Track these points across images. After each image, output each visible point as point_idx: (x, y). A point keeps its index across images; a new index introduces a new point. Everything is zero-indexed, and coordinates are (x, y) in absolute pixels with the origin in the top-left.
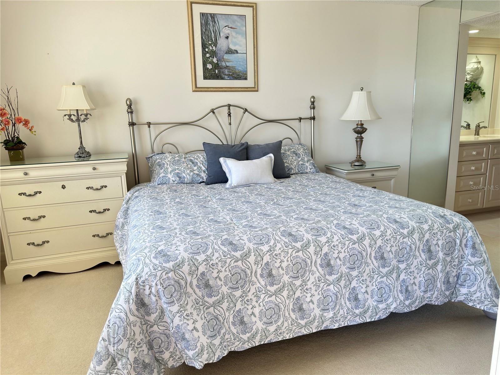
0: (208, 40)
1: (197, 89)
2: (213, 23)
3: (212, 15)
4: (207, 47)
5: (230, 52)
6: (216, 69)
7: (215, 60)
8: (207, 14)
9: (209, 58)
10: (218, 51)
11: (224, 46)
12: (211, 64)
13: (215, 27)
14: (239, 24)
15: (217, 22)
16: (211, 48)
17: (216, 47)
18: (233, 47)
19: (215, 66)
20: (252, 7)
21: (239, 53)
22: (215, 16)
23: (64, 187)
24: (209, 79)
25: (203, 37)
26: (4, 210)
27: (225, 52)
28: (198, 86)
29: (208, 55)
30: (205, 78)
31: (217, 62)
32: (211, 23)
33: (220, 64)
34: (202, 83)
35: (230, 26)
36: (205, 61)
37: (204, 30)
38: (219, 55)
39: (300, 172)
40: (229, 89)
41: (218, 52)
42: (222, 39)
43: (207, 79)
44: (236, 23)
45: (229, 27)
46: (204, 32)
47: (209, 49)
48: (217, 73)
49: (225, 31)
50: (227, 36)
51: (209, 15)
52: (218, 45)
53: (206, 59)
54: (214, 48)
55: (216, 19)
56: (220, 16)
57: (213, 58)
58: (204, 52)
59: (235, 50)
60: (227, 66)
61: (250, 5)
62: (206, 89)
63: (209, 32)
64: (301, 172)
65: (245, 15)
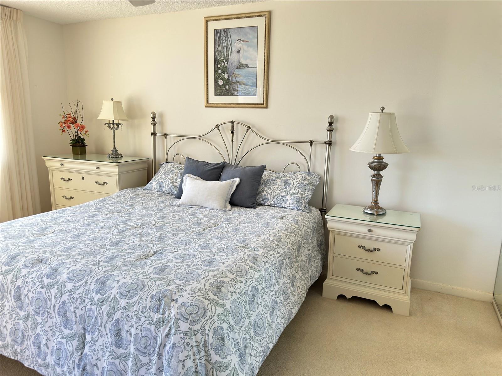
0: (221, 55)
1: (208, 105)
2: (226, 38)
3: (226, 30)
4: (220, 63)
5: (241, 66)
6: (226, 85)
7: (226, 76)
8: (221, 30)
9: (220, 74)
10: (229, 66)
11: (235, 61)
12: (222, 80)
13: (227, 42)
14: (251, 37)
15: (229, 37)
16: (223, 64)
17: (228, 63)
18: (244, 62)
19: (226, 82)
20: (265, 15)
21: (250, 67)
22: (228, 31)
23: (83, 178)
24: (220, 95)
25: (216, 54)
26: (55, 188)
27: (236, 67)
28: (209, 102)
29: (220, 71)
30: (216, 94)
31: (228, 78)
32: (224, 38)
33: (230, 80)
34: (214, 99)
35: (242, 40)
36: (217, 77)
37: (217, 46)
38: (230, 71)
39: (276, 204)
40: (237, 105)
41: (229, 68)
42: (234, 54)
43: (218, 95)
44: (248, 35)
45: (240, 41)
46: (217, 48)
47: (221, 65)
48: (227, 89)
49: (237, 45)
50: (238, 50)
51: (222, 31)
52: (229, 61)
53: (218, 75)
54: (226, 64)
55: (229, 34)
56: (232, 30)
57: (225, 74)
58: (217, 68)
59: (245, 65)
60: (237, 82)
61: (262, 14)
62: (215, 105)
63: (222, 48)
64: (278, 205)
65: (258, 26)
